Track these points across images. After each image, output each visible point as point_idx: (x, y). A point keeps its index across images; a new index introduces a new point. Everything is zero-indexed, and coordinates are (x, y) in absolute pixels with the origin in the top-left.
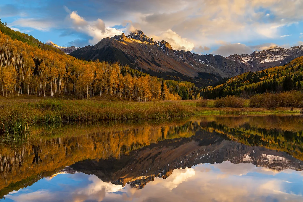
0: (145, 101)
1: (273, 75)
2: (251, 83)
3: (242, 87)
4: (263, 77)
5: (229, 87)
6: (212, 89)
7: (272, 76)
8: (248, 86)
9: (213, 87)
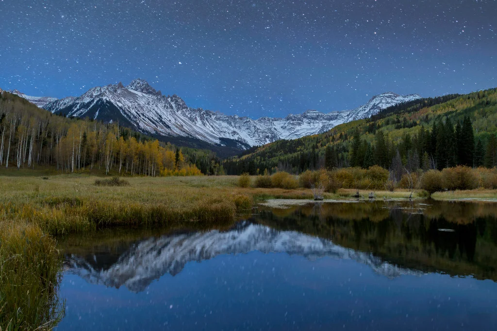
0: (153, 175)
1: (312, 145)
2: (286, 153)
3: (275, 158)
4: (300, 147)
5: (259, 157)
6: (238, 160)
7: (310, 146)
8: (282, 158)
9: (239, 157)
